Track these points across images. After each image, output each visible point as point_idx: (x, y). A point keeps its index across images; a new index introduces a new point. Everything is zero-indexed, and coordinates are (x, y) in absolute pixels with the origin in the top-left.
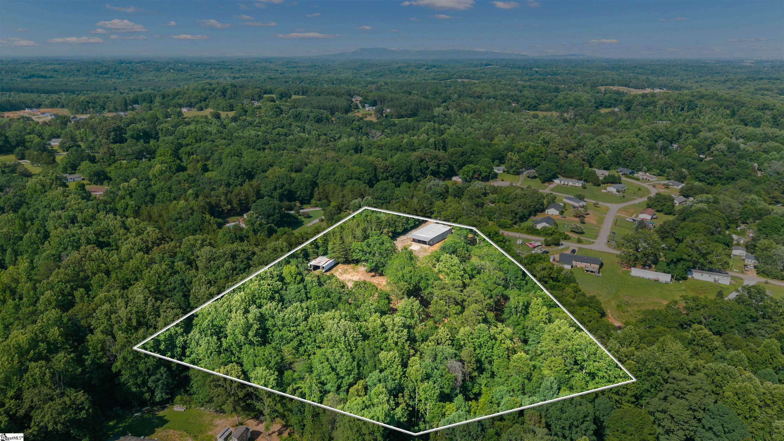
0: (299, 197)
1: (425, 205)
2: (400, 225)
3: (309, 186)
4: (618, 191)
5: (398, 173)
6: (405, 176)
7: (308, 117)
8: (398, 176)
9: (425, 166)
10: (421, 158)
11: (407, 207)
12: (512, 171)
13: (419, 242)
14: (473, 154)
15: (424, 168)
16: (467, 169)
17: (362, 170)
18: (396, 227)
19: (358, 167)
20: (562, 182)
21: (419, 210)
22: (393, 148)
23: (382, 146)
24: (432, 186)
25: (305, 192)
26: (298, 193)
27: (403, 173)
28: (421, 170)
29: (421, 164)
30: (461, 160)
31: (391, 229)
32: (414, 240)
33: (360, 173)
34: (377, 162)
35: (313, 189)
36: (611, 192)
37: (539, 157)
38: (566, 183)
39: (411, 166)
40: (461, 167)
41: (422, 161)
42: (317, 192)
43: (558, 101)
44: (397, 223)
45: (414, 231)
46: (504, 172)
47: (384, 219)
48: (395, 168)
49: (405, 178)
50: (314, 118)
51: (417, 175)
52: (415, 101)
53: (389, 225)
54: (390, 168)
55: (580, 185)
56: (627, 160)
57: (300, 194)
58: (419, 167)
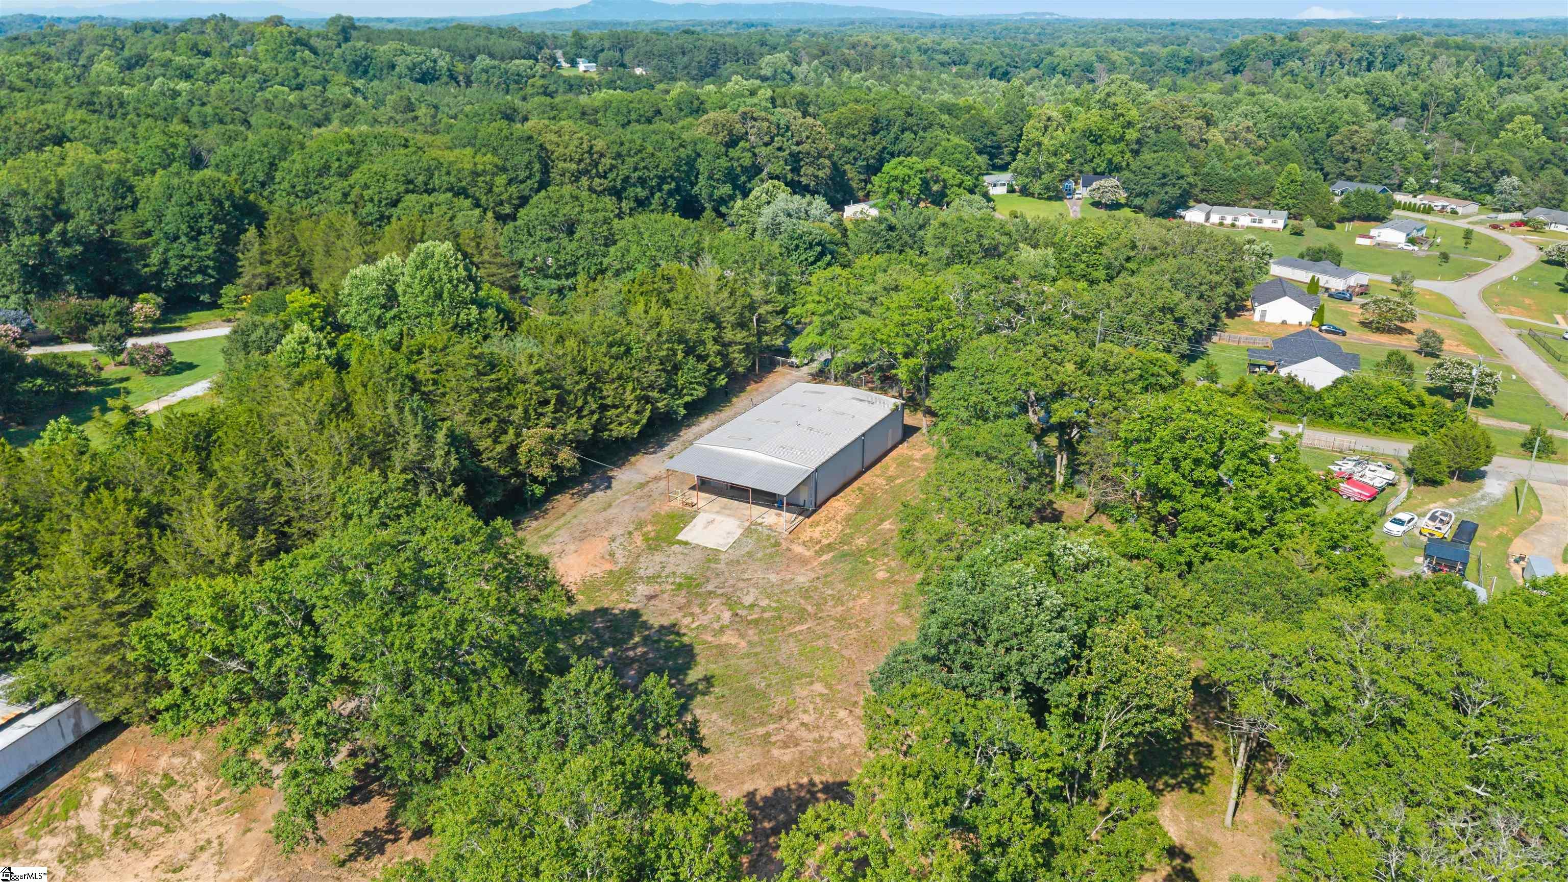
0: (159, 275)
1: (758, 294)
2: (629, 397)
3: (205, 222)
4: (1411, 241)
5: (642, 181)
6: (671, 194)
7: (393, 67)
8: (642, 193)
9: (747, 162)
10: (730, 133)
11: (667, 303)
12: (1037, 187)
13: (737, 492)
14: (910, 129)
15: (745, 170)
16: (900, 172)
17: (487, 160)
18: (604, 408)
19: (469, 151)
20: (1215, 218)
21: (729, 318)
22: (634, 116)
23: (597, 111)
24: (782, 218)
25: (188, 250)
26: (155, 258)
27: (662, 180)
28: (731, 177)
29: (732, 153)
30: (871, 147)
31: (571, 424)
32: (705, 485)
33: (475, 174)
34: (554, 138)
35: (231, 239)
36: (1387, 245)
37: (1115, 141)
38: (1229, 221)
39: (691, 163)
40: (874, 169)
41: (732, 143)
42: (255, 250)
43: (1056, 61)
44: (608, 390)
45: (706, 423)
46: (1011, 191)
47: (525, 369)
48: (630, 161)
49: (672, 202)
50: (411, 70)
51: (717, 194)
52: (709, 44)
53: (561, 401)
54: (607, 162)
55: (1280, 224)
56: (1346, 161)
57: (166, 262)
58: (723, 163)
